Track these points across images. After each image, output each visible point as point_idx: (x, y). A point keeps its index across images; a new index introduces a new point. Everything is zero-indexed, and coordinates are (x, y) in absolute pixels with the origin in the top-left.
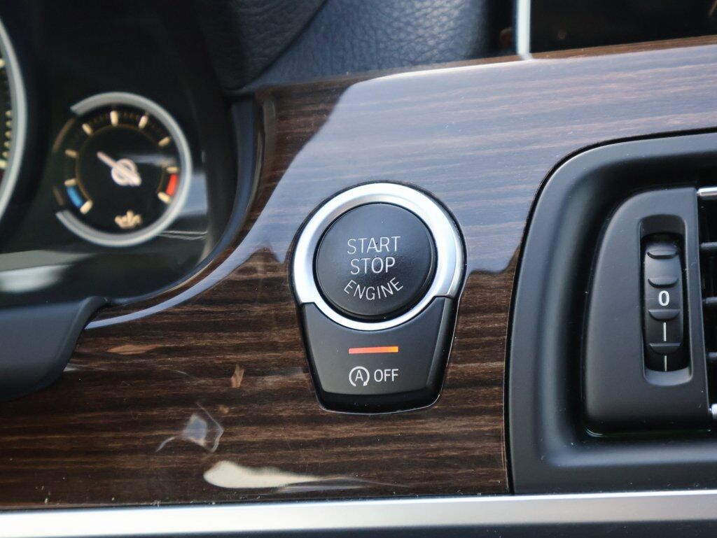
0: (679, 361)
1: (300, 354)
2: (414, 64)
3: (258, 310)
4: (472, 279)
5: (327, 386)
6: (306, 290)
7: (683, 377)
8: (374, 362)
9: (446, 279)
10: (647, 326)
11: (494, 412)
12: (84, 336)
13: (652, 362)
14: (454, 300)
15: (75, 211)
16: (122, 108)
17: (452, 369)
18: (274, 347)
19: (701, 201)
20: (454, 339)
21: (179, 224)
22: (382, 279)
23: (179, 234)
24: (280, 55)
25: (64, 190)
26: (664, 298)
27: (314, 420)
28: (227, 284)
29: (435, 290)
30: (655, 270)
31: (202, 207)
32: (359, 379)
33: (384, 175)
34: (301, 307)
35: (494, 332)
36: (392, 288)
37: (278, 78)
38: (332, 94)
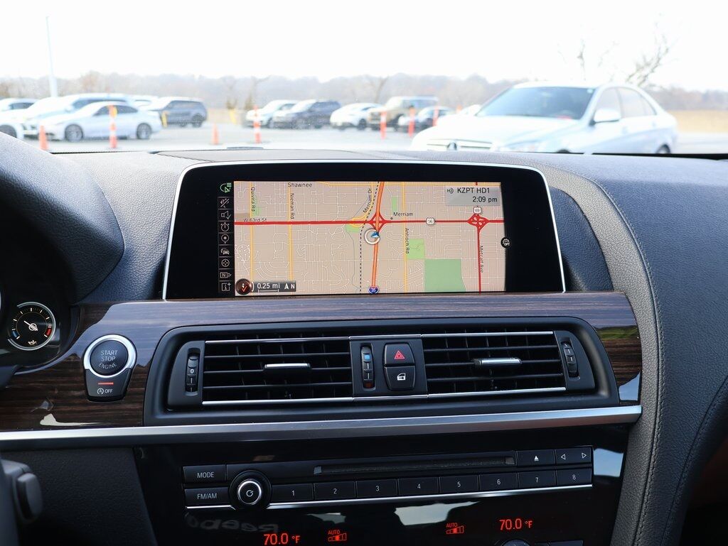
0: (195, 389)
1: (83, 384)
2: (130, 300)
3: (71, 371)
4: (137, 366)
5: (90, 394)
6: (87, 365)
7: (195, 394)
8: (105, 387)
9: (130, 363)
10: (187, 378)
11: (141, 402)
12: (13, 377)
13: (187, 389)
14: (132, 369)
15: (14, 339)
16: (34, 307)
17: (129, 389)
18: (76, 382)
19: (206, 344)
20: (131, 381)
21: (50, 343)
22: (111, 363)
23: (51, 346)
24: (88, 294)
25: (11, 332)
26: (192, 371)
27: (87, 404)
28: (62, 363)
29: (126, 367)
30: (191, 363)
31: (58, 339)
32: (101, 392)
33: (116, 332)
34: (85, 370)
35: (142, 379)
36: (114, 365)
37: (87, 301)
38: (109, 306)
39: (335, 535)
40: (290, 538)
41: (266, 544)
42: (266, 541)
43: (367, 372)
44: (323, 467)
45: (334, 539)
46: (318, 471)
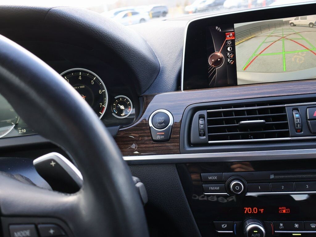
0: (204, 135)
1: (150, 134)
2: (166, 92)
3: (144, 128)
4: (175, 123)
5: (154, 139)
6: (151, 125)
7: (204, 137)
8: (160, 135)
9: (171, 123)
10: (200, 130)
11: (178, 142)
12: (119, 131)
13: (200, 135)
14: (172, 126)
15: (115, 113)
16: (122, 98)
17: (171, 136)
18: (146, 133)
19: (207, 112)
20: (172, 132)
21: (130, 115)
22: (162, 123)
23: (130, 117)
24: (146, 90)
25: (113, 110)
26: (202, 126)
27: (153, 144)
28: (139, 124)
29: (169, 125)
30: (201, 122)
31: (134, 112)
32: (158, 138)
33: (162, 108)
34: (150, 127)
35: (178, 131)
36: (163, 124)
37: (146, 93)
38: (154, 96)
39: (283, 210)
40: (258, 210)
41: (245, 212)
42: (246, 211)
43: (298, 124)
44: (275, 175)
45: (282, 211)
46: (272, 177)
